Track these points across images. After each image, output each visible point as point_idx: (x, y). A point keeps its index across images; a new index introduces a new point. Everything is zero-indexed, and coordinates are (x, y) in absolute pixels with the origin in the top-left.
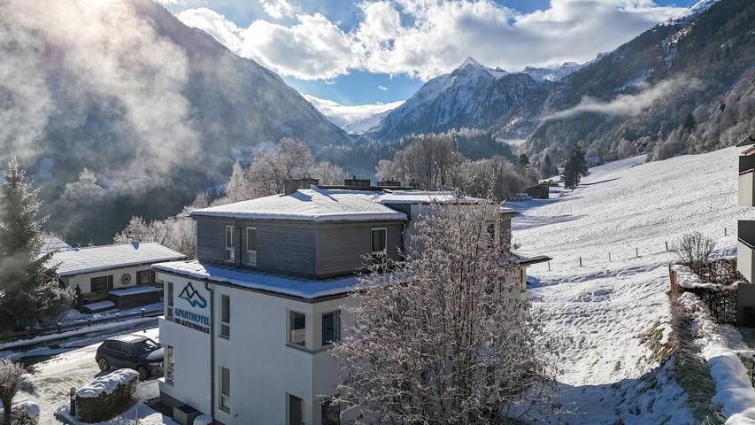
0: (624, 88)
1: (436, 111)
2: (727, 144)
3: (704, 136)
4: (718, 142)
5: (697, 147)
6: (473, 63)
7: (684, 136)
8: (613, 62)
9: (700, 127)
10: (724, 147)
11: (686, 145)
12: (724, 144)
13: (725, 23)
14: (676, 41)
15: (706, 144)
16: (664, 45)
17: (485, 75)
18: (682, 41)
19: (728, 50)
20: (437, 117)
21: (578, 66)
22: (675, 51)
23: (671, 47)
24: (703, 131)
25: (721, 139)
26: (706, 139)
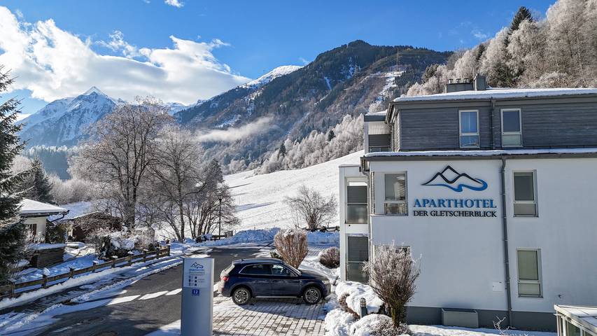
0: (222, 126)
1: (61, 128)
2: (310, 164)
3: (294, 158)
4: (303, 162)
5: (290, 165)
6: (96, 92)
7: (281, 158)
8: (211, 107)
9: (290, 153)
10: (307, 166)
11: (282, 164)
12: (308, 164)
13: (281, 91)
14: (253, 99)
15: (296, 163)
16: (246, 100)
17: (109, 103)
18: (257, 99)
19: (284, 108)
20: (62, 134)
21: (184, 107)
22: (253, 105)
23: (251, 102)
24: (293, 155)
25: (306, 161)
26: (295, 160)
